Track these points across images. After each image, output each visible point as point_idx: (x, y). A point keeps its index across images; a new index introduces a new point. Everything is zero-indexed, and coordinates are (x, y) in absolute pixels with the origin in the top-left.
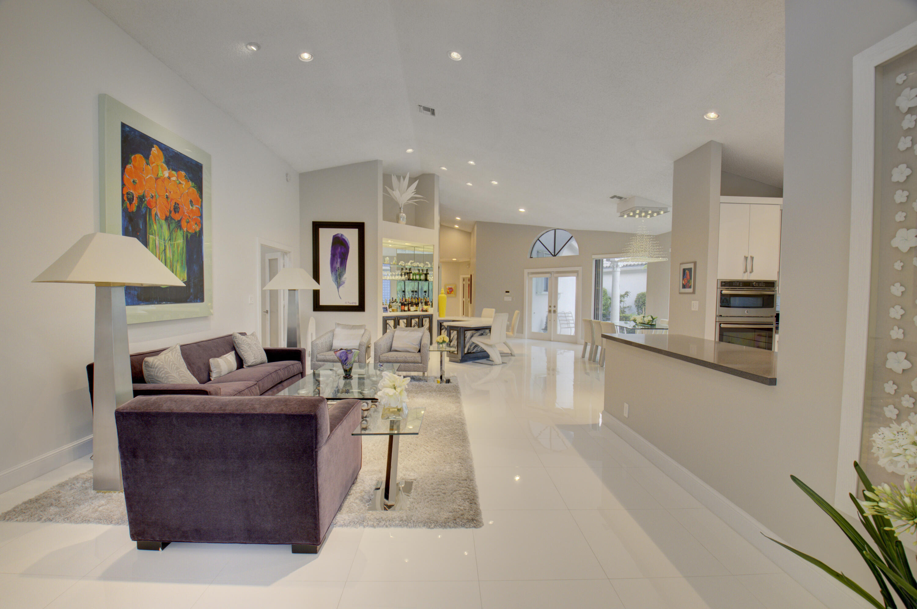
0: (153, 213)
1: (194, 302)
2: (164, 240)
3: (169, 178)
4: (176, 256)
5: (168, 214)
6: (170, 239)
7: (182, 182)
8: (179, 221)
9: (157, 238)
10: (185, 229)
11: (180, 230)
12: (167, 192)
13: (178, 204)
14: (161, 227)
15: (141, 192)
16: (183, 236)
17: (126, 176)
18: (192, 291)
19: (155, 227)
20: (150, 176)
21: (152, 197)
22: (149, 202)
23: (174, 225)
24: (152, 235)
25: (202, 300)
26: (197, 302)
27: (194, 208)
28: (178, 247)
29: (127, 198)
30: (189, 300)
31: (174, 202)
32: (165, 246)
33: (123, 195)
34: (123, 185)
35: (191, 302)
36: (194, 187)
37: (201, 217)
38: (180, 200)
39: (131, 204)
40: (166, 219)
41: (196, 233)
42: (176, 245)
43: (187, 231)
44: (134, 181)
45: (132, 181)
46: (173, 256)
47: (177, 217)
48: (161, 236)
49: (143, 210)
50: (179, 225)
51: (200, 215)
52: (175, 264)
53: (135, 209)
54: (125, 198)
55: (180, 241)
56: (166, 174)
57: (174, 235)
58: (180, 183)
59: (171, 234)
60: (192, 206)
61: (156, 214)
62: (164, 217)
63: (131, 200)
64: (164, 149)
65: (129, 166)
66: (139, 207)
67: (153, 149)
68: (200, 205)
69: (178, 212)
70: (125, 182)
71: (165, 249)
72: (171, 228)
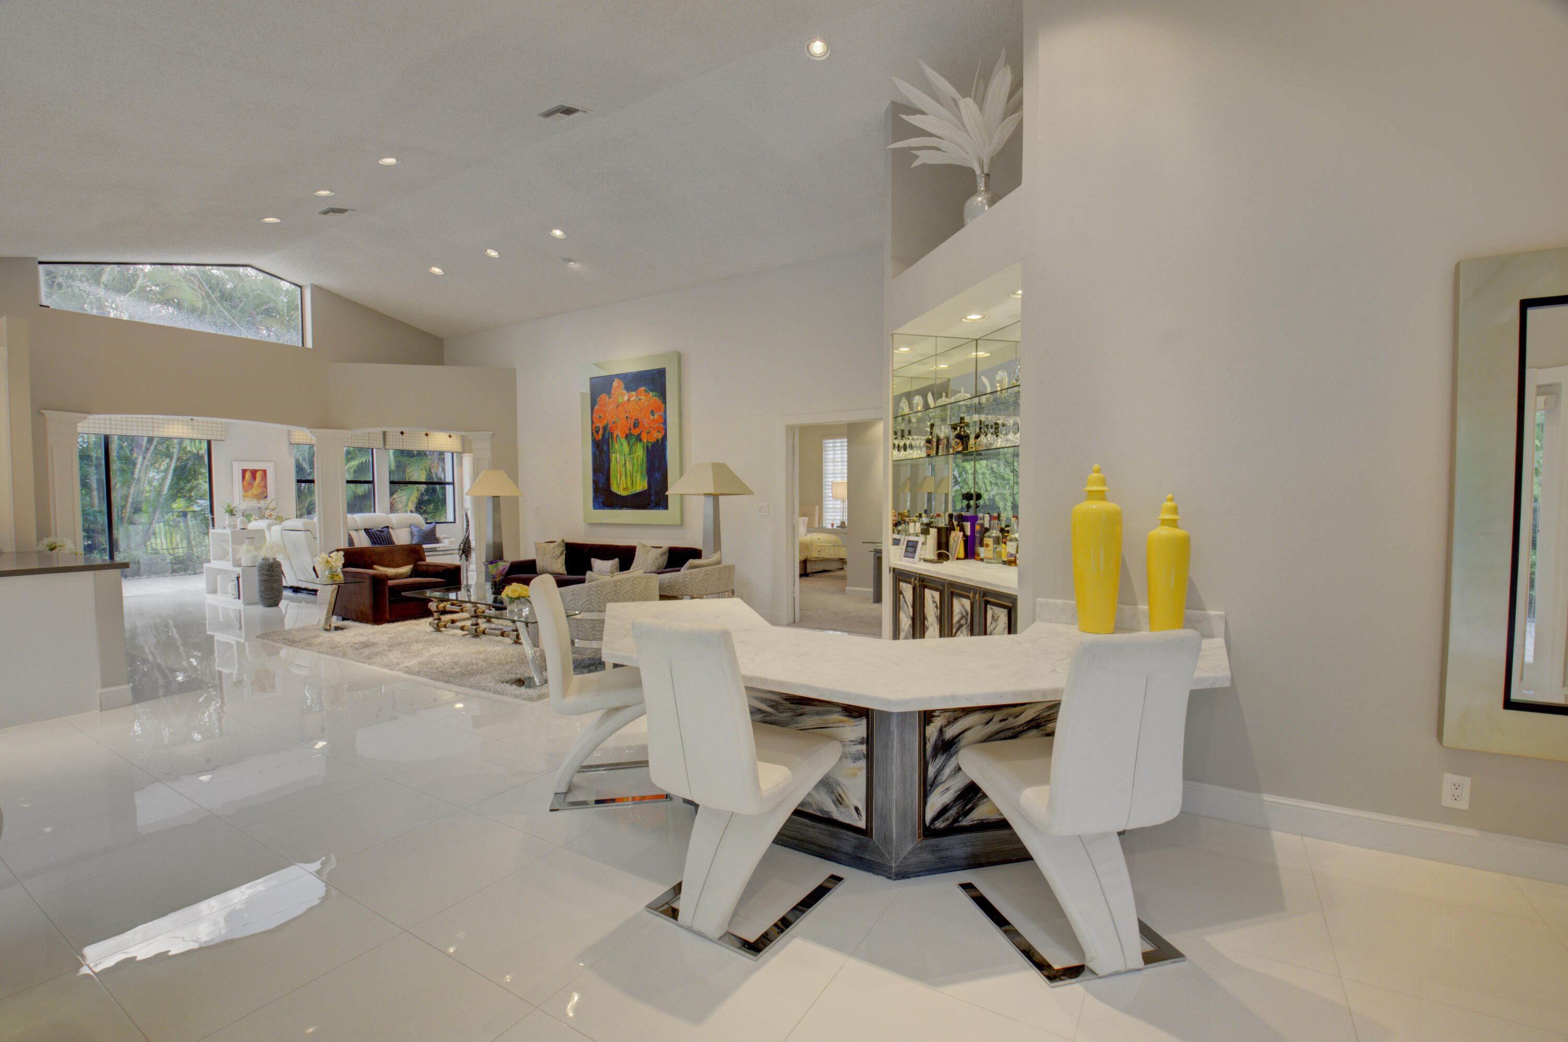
0: (615, 435)
1: (656, 509)
2: (625, 455)
3: (629, 400)
4: (636, 467)
5: (627, 432)
6: (630, 454)
7: (641, 398)
8: (639, 435)
9: (618, 455)
10: (645, 441)
11: (640, 442)
12: (626, 413)
13: (638, 420)
14: (622, 445)
15: (605, 422)
16: (643, 448)
17: (595, 415)
18: (653, 498)
19: (616, 446)
20: (611, 407)
21: (614, 422)
22: (611, 428)
23: (634, 440)
24: (614, 453)
25: (666, 507)
26: (659, 509)
27: (656, 416)
28: (637, 459)
29: (595, 431)
30: (649, 507)
31: (633, 419)
32: (625, 461)
33: (592, 430)
34: (592, 422)
35: (652, 508)
36: (656, 396)
37: (665, 423)
38: (639, 415)
39: (597, 434)
40: (627, 436)
41: (658, 441)
42: (635, 458)
43: (648, 442)
44: (600, 417)
45: (598, 417)
46: (633, 467)
47: (636, 432)
48: (622, 453)
49: (607, 436)
50: (639, 439)
51: (663, 421)
52: (635, 475)
53: (600, 437)
54: (594, 432)
55: (640, 452)
56: (626, 398)
57: (634, 448)
58: (640, 399)
59: (631, 448)
60: (653, 416)
61: (617, 436)
62: (625, 436)
63: (597, 432)
64: (623, 377)
65: (596, 407)
66: (603, 435)
67: (614, 383)
68: (663, 411)
69: (638, 427)
70: (594, 420)
71: (625, 463)
72: (631, 443)
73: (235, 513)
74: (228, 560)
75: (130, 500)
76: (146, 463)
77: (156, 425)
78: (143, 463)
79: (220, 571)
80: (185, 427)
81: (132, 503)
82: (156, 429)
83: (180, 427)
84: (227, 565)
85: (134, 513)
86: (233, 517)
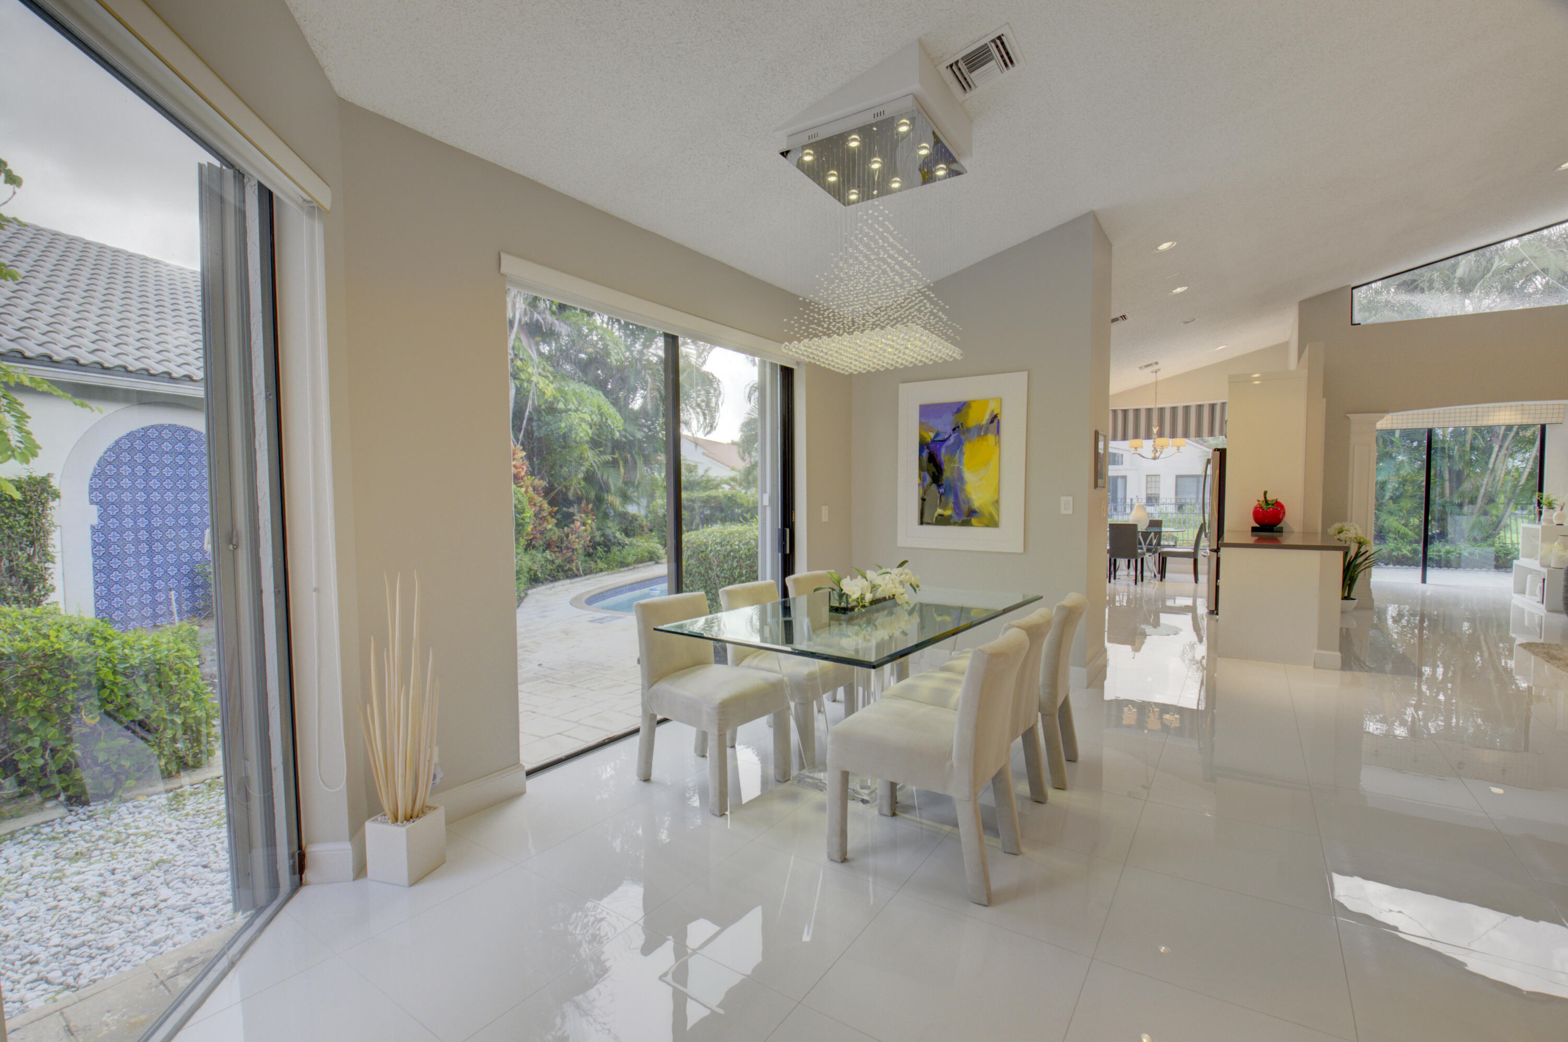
73: (1554, 506)
74: (1536, 559)
75: (1482, 491)
76: (1504, 451)
77: (1480, 414)
78: (1499, 451)
79: (1531, 571)
80: (1513, 413)
81: (1485, 493)
82: (1479, 418)
83: (1508, 413)
84: (1534, 564)
85: (1487, 504)
86: (1551, 510)
